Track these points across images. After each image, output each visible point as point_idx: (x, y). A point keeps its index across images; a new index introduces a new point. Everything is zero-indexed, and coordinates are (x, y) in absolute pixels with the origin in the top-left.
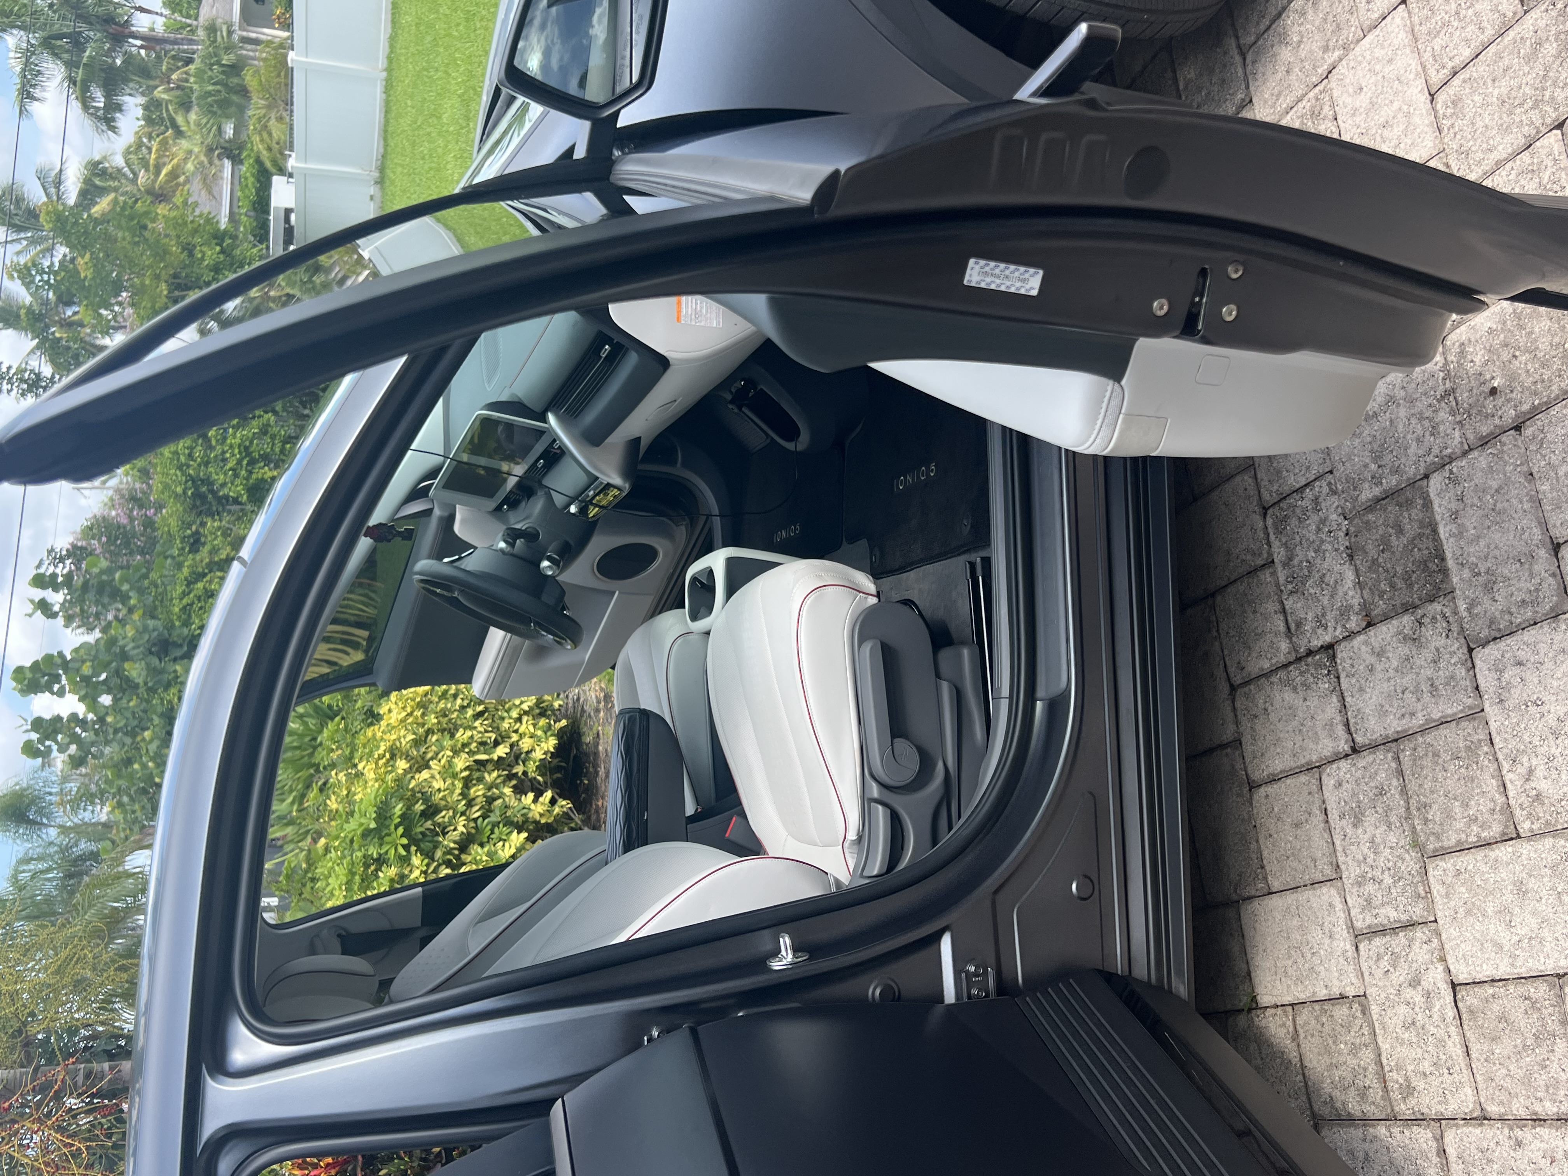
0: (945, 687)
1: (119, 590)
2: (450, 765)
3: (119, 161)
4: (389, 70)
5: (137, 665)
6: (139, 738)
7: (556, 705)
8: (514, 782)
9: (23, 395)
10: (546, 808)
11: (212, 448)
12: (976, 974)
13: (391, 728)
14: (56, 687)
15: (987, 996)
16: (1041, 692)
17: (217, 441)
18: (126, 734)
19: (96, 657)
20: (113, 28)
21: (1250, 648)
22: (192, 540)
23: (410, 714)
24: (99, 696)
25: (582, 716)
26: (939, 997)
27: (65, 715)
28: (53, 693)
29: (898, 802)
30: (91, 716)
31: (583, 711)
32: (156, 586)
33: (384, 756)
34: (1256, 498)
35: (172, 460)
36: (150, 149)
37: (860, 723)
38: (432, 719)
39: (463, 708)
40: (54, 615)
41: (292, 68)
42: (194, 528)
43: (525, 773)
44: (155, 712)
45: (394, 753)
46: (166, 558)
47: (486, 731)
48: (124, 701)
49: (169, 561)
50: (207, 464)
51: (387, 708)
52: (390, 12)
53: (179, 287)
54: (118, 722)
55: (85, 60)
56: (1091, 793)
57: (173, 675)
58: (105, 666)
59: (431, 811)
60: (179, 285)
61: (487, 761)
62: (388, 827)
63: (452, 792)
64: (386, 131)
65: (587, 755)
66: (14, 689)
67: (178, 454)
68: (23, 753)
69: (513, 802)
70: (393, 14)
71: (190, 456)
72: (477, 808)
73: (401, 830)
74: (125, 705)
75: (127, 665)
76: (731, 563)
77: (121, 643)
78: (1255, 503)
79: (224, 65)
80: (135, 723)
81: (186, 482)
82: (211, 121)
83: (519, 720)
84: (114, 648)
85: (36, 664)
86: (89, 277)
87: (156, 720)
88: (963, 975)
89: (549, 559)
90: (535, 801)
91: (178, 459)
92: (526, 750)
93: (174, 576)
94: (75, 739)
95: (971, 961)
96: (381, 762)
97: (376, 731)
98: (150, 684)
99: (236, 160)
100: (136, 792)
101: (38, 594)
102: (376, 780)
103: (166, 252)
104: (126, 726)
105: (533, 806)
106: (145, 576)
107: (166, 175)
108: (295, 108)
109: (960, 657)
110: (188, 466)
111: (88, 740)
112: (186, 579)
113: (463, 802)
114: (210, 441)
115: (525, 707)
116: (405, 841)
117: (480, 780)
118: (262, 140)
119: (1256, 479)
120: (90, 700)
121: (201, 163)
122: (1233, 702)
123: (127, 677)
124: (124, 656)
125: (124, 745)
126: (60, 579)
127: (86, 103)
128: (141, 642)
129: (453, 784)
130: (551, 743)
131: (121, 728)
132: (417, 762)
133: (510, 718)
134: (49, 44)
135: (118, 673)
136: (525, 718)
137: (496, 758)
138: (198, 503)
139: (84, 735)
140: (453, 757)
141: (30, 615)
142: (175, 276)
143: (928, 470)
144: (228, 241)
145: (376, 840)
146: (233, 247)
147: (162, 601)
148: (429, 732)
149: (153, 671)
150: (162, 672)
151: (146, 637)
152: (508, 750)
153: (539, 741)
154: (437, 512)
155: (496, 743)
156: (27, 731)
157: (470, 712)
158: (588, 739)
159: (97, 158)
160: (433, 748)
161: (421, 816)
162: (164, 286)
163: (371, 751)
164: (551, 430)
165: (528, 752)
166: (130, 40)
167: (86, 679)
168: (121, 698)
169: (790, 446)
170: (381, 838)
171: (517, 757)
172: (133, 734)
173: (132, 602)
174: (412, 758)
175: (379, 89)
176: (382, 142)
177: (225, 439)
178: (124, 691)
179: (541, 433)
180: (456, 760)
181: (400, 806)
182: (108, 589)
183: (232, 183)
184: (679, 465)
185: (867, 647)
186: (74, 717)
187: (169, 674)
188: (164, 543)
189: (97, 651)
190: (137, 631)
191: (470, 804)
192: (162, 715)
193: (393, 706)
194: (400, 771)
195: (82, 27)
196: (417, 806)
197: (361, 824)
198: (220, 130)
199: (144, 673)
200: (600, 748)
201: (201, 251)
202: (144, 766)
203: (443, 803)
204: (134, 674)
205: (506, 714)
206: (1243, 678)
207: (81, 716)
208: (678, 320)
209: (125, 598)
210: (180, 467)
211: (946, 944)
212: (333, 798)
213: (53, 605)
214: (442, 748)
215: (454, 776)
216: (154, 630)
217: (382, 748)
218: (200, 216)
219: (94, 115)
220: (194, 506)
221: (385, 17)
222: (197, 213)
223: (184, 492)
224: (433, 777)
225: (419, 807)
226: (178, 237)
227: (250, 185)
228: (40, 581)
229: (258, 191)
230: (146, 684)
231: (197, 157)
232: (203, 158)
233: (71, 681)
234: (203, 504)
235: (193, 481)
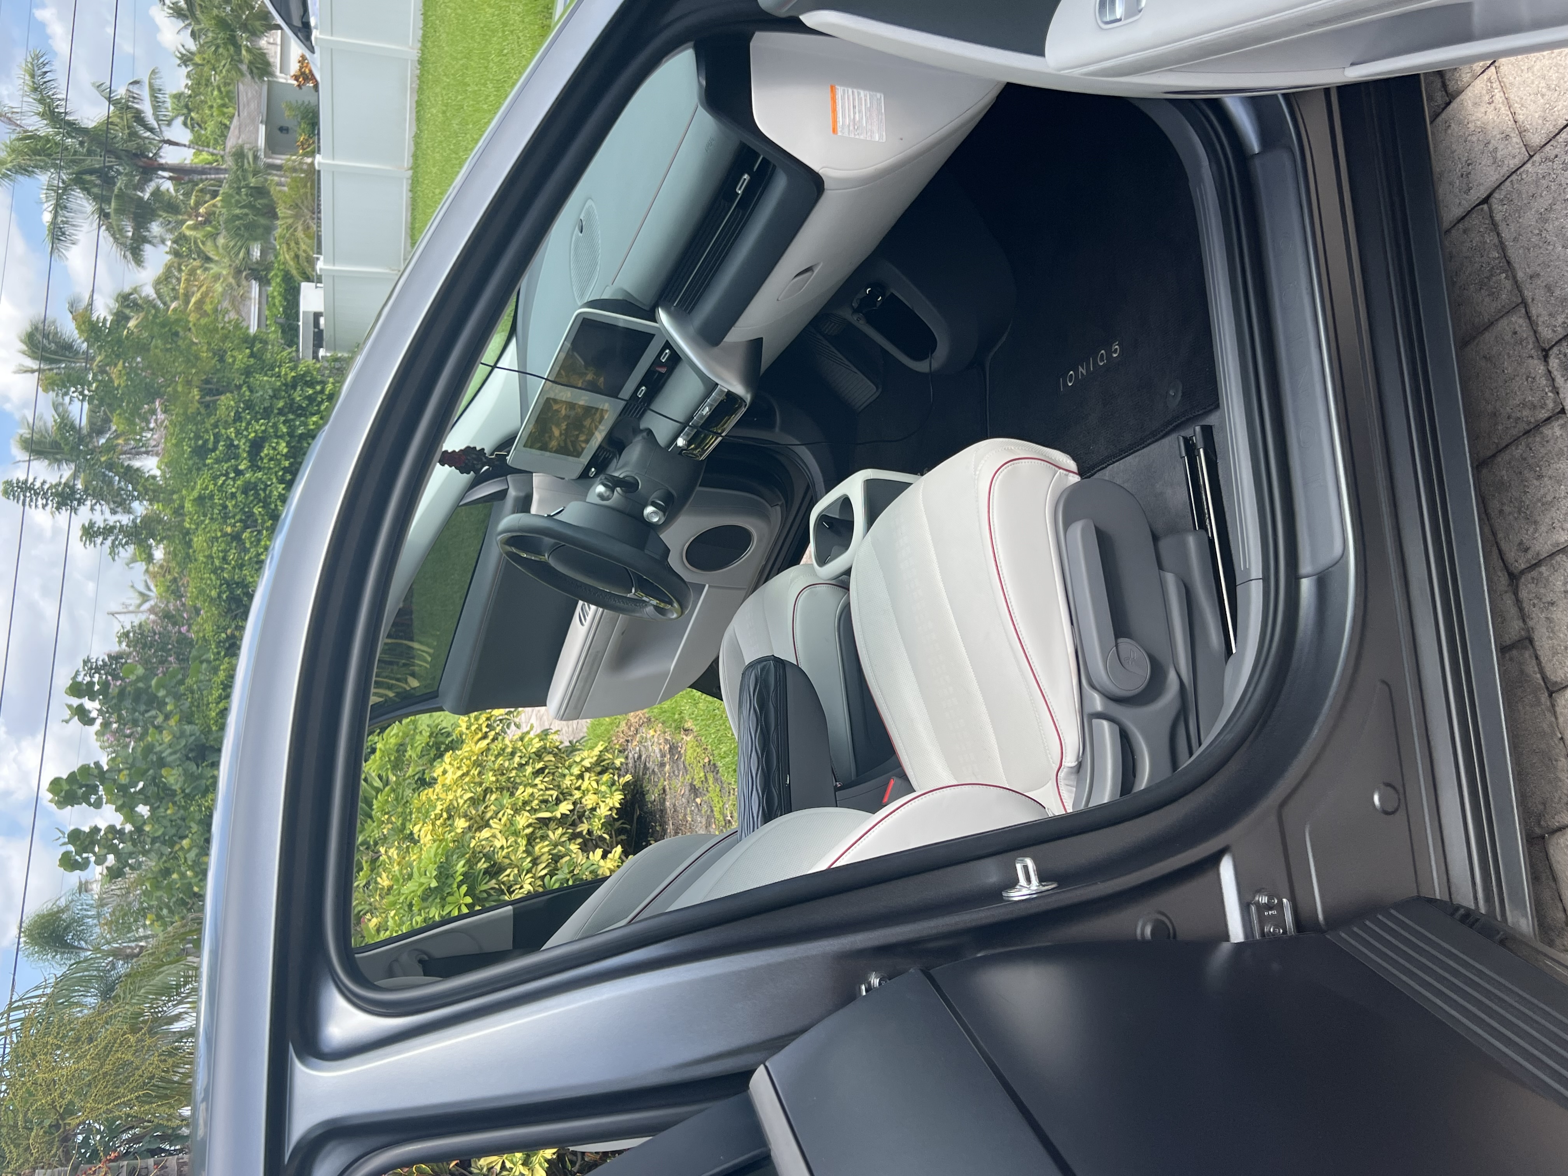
0: (1170, 579)
1: (156, 697)
2: (512, 824)
3: (149, 291)
4: (415, 167)
5: (174, 772)
6: (177, 847)
7: (618, 763)
8: (580, 840)
9: (58, 509)
10: (616, 864)
11: (246, 551)
12: (1268, 906)
13: (447, 789)
14: (93, 798)
15: (1285, 932)
16: (1306, 566)
17: (251, 543)
18: (164, 843)
19: (132, 765)
20: (141, 162)
21: (1536, 522)
22: (227, 645)
23: (466, 774)
24: (137, 806)
25: (644, 774)
26: (1226, 937)
27: (103, 825)
28: (90, 804)
29: (1128, 715)
30: (128, 828)
31: (646, 768)
32: (192, 692)
33: (441, 816)
34: (1531, 340)
35: (206, 564)
36: (179, 280)
37: (1072, 623)
38: (490, 777)
39: (521, 765)
40: (90, 722)
41: (319, 171)
42: (229, 631)
43: (590, 832)
44: (193, 820)
45: (451, 812)
46: (202, 662)
47: (547, 789)
48: (162, 810)
49: (204, 665)
50: (241, 567)
51: (441, 769)
52: (414, 111)
53: (210, 392)
54: (156, 831)
55: (116, 191)
56: (1384, 682)
57: (211, 781)
58: (142, 774)
59: (495, 870)
60: (211, 390)
61: (550, 819)
62: (450, 886)
63: (516, 851)
64: (413, 229)
65: (652, 813)
66: (51, 801)
67: (212, 558)
68: (61, 865)
69: (580, 858)
70: (417, 112)
71: (224, 559)
72: (544, 865)
73: (464, 888)
74: (163, 814)
75: (164, 772)
76: (870, 486)
77: (158, 749)
78: (1530, 346)
79: (251, 188)
80: (173, 831)
81: (221, 585)
82: (239, 243)
83: (581, 777)
84: (151, 756)
85: (72, 775)
86: (123, 385)
87: (195, 827)
88: (1253, 908)
89: (654, 504)
90: (604, 856)
91: (213, 563)
92: (590, 807)
93: (210, 680)
94: (113, 849)
95: (1259, 891)
96: (438, 823)
97: (428, 794)
98: (187, 791)
99: (264, 281)
100: (175, 903)
101: (75, 702)
102: (434, 841)
103: (197, 358)
104: (164, 834)
105: (602, 862)
106: (181, 682)
107: (195, 303)
108: (322, 215)
109: (1184, 546)
110: (223, 569)
111: (126, 851)
112: (222, 683)
113: (529, 859)
114: (244, 543)
115: (587, 763)
116: (469, 900)
117: (544, 838)
118: (289, 249)
119: (1529, 318)
120: (126, 808)
121: (230, 285)
122: (1516, 593)
123: (165, 784)
124: (161, 763)
125: (162, 855)
126: (97, 687)
127: (116, 234)
128: (178, 747)
129: (516, 842)
130: (616, 799)
131: (158, 837)
132: (476, 822)
133: (572, 775)
134: (79, 181)
135: (155, 781)
136: (587, 775)
137: (559, 816)
138: (233, 606)
139: (121, 846)
140: (513, 816)
141: (67, 722)
142: (207, 381)
143: (1109, 353)
144: (258, 346)
145: (438, 900)
146: (263, 350)
147: (198, 707)
148: (487, 791)
149: (191, 777)
150: (200, 777)
151: (183, 742)
152: (571, 807)
153: (604, 797)
154: (512, 493)
155: (558, 801)
156: (64, 844)
157: (529, 770)
158: (653, 796)
159: (127, 289)
160: (492, 807)
161: (484, 873)
162: (196, 391)
163: (427, 812)
164: (663, 331)
165: (593, 809)
166: (160, 173)
167: (123, 789)
168: (158, 807)
169: (922, 367)
170: (443, 899)
171: (581, 816)
172: (172, 844)
173: (169, 708)
174: (471, 819)
175: (405, 187)
176: (409, 241)
177: (259, 541)
178: (161, 799)
179: (646, 338)
180: (518, 818)
181: (462, 862)
182: (144, 697)
183: (260, 303)
184: (777, 430)
185: (1077, 528)
186: (111, 829)
187: (207, 780)
188: (200, 647)
189: (134, 759)
190: (174, 736)
191: (535, 862)
192: (200, 822)
193: (448, 767)
194: (459, 831)
195: (111, 161)
196: (479, 865)
197: (422, 884)
198: (248, 252)
199: (182, 778)
200: (668, 804)
201: (232, 356)
202: (183, 875)
203: (507, 861)
204: (172, 780)
205: (566, 771)
206: (1528, 561)
207: (118, 827)
208: (834, 131)
209: (162, 704)
210: (214, 571)
211: (1227, 870)
212: (384, 875)
213: (90, 712)
214: (502, 807)
215: (516, 833)
216: (191, 735)
217: (439, 807)
218: (229, 322)
219: (123, 244)
220: (229, 610)
221: (409, 116)
222: (226, 319)
223: (219, 596)
224: (494, 836)
225: (482, 865)
226: (209, 344)
227: (277, 303)
228: (76, 689)
229: (285, 309)
230: (183, 791)
231: (225, 280)
232: (231, 280)
233: (108, 791)
234: (238, 607)
235: (228, 585)
